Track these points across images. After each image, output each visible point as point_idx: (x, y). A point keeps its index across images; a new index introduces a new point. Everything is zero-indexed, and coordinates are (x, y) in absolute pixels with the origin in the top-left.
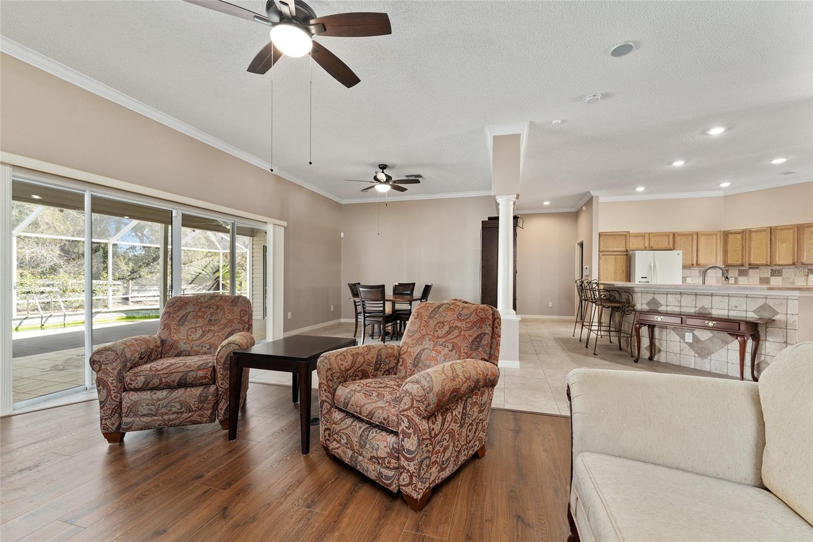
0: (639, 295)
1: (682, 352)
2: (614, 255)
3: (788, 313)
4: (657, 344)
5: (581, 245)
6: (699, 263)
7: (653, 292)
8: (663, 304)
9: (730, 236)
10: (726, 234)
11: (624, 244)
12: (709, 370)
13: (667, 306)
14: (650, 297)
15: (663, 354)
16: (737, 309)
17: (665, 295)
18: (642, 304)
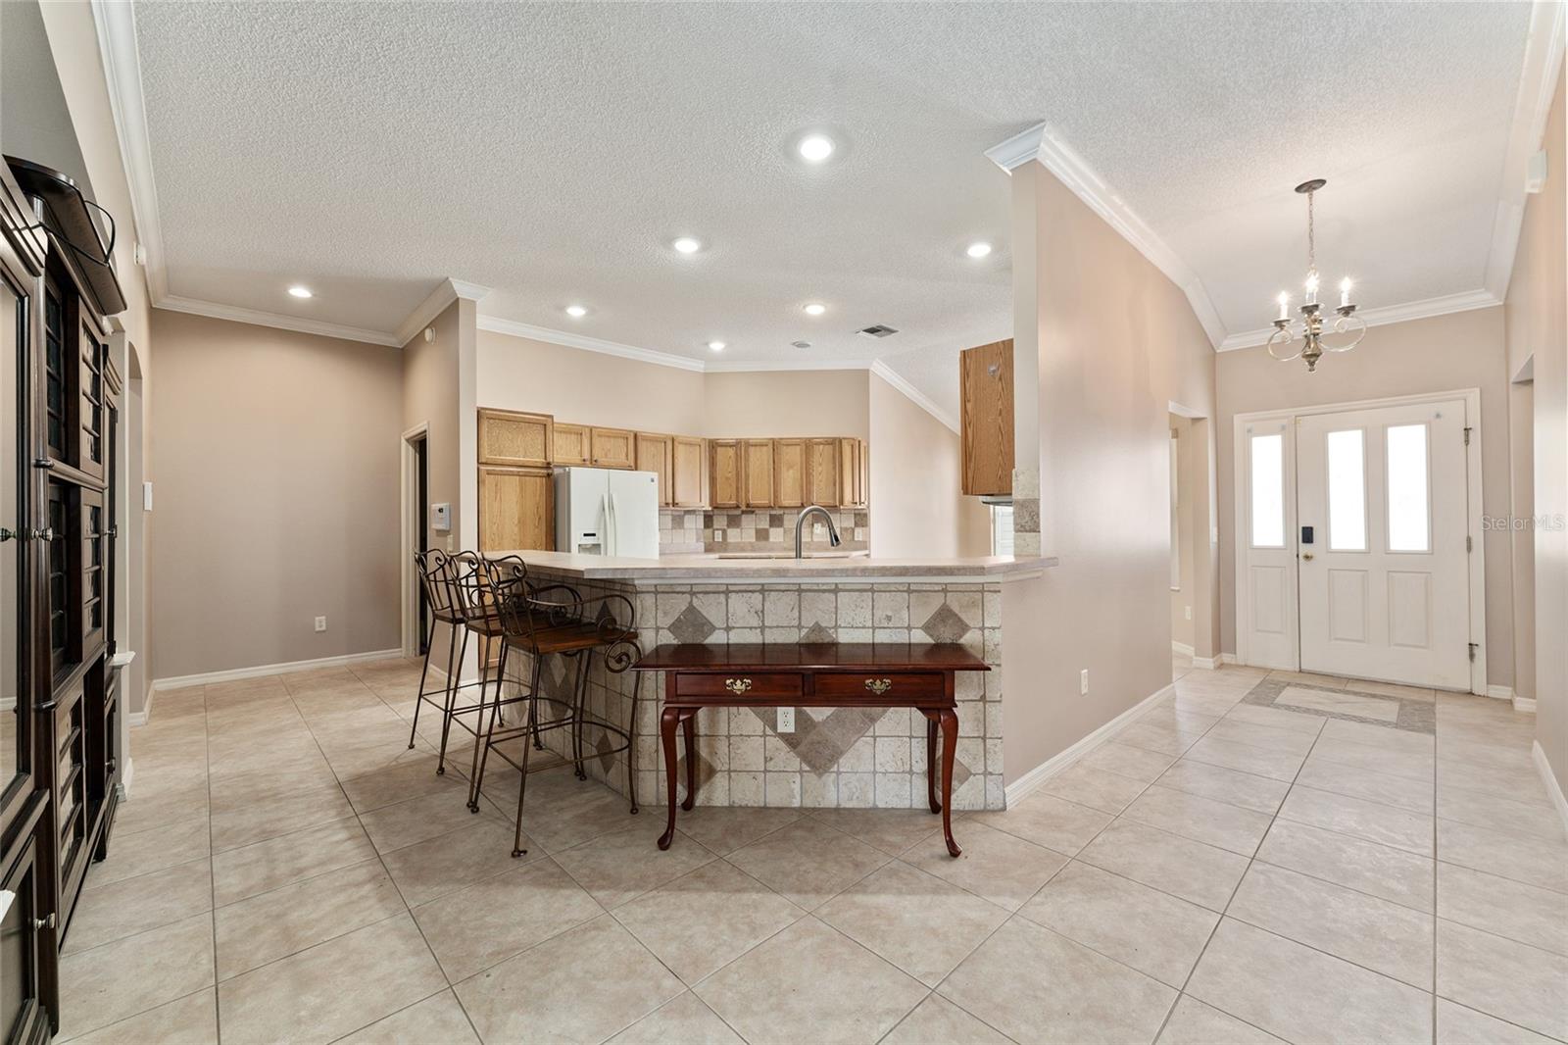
0: (649, 600)
1: (770, 766)
2: (518, 474)
3: (986, 625)
4: (703, 752)
5: (421, 444)
6: (676, 501)
7: (688, 588)
8: (717, 625)
9: (719, 449)
10: (714, 446)
11: (541, 447)
12: (833, 805)
13: (728, 629)
14: (681, 604)
15: (720, 781)
16: (891, 625)
17: (722, 598)
18: (657, 629)
